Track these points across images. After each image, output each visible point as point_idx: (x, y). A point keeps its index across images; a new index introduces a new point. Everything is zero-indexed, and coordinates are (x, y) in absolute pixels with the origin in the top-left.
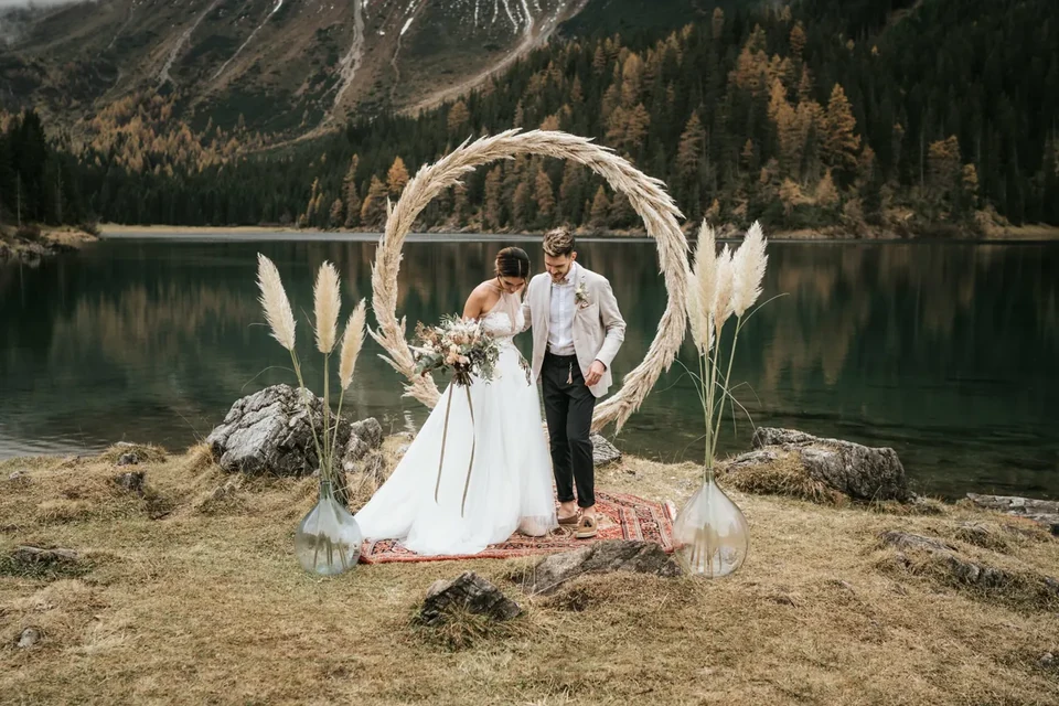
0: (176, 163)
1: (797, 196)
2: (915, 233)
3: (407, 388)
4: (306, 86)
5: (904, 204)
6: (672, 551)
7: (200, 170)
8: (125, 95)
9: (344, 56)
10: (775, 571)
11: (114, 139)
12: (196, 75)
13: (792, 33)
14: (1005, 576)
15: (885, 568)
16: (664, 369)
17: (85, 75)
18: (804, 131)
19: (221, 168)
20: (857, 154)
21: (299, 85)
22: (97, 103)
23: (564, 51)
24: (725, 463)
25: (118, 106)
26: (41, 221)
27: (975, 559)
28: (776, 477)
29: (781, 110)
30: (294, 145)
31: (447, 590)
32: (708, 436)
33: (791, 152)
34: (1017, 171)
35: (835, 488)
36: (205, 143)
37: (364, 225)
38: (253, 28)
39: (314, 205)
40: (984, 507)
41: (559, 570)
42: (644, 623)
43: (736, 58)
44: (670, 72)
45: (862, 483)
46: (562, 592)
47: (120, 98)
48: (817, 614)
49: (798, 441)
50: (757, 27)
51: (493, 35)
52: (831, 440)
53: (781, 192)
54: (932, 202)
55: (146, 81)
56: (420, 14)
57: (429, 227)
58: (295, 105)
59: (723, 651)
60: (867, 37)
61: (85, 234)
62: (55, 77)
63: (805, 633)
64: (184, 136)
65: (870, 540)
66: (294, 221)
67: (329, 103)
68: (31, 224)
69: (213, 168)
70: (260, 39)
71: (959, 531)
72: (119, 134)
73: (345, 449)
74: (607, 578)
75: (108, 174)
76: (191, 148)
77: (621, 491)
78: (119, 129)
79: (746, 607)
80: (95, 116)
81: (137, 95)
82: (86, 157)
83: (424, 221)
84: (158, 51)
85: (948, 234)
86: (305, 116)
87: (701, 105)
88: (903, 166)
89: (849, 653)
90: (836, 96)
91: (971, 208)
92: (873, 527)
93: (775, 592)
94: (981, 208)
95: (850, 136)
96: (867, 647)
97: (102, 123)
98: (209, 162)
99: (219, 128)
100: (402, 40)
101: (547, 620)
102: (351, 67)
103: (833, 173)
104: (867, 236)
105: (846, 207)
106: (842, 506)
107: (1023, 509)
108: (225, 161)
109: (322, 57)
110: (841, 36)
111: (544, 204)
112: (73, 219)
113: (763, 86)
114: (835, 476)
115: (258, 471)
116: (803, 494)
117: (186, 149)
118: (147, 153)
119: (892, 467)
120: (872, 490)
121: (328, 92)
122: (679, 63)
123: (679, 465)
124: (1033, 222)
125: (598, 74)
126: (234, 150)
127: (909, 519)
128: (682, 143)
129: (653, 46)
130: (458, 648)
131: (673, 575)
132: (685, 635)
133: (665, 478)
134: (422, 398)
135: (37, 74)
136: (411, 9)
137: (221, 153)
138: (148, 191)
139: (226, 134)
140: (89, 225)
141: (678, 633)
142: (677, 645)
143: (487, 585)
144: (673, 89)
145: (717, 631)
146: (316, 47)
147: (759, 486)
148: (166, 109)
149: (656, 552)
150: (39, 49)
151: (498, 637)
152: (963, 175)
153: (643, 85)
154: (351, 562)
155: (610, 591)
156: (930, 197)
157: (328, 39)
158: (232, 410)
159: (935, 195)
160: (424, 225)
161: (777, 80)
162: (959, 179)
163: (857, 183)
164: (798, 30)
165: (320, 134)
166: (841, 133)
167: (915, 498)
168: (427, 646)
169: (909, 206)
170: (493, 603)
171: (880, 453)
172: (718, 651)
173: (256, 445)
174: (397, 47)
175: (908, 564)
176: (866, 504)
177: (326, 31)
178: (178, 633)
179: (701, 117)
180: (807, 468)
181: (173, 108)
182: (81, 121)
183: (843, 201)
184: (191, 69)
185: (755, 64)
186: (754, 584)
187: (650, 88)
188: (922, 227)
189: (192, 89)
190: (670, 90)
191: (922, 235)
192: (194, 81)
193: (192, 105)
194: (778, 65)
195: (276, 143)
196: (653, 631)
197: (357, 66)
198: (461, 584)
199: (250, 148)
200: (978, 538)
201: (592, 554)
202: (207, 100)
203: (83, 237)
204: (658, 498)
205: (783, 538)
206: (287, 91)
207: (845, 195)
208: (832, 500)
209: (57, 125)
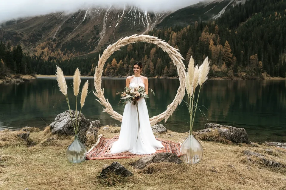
0: (57, 59)
1: (217, 69)
2: (247, 79)
3: (104, 109)
4: (91, 40)
5: (244, 71)
6: (180, 156)
7: (63, 61)
8: (44, 42)
9: (101, 32)
10: (211, 162)
11: (41, 53)
12: (62, 37)
13: (215, 28)
14: (280, 164)
15: (244, 161)
16: (179, 104)
17: (34, 37)
18: (218, 53)
19: (68, 61)
20: (232, 58)
21: (89, 40)
22: (37, 44)
23: (157, 32)
24: (197, 132)
25: (42, 45)
26: (21, 73)
27: (270, 159)
28: (211, 137)
29: (212, 47)
30: (88, 55)
31: (108, 167)
32: (191, 121)
33: (215, 58)
34: (272, 63)
35: (228, 139)
36: (64, 54)
37: (105, 75)
38: (77, 25)
39: (92, 70)
40: (270, 145)
41: (145, 161)
42: (170, 178)
43: (201, 34)
44: (184, 37)
45: (236, 138)
46: (145, 168)
47: (42, 43)
48: (224, 175)
49: (217, 127)
50: (206, 26)
51: (139, 28)
52: (227, 126)
53: (212, 68)
54: (251, 71)
55: (49, 38)
56: (120, 22)
57: (122, 76)
58: (88, 45)
59: (195, 187)
60: (234, 29)
61: (32, 77)
62: (26, 37)
63: (220, 181)
64: (59, 52)
65: (239, 153)
66: (87, 74)
67: (97, 45)
68: (18, 74)
69: (66, 61)
70: (79, 28)
71: (265, 151)
72: (42, 52)
73: (88, 128)
74: (160, 164)
75: (39, 62)
76: (61, 55)
77: (166, 140)
78: (42, 50)
79: (202, 173)
80: (36, 47)
81: (47, 42)
82: (33, 57)
83: (121, 75)
84: (53, 31)
85: (255, 79)
86: (90, 48)
87: (192, 46)
88: (244, 62)
89: (234, 187)
90: (226, 44)
91: (261, 73)
92: (240, 150)
93: (211, 168)
94: (263, 72)
95: (230, 54)
96: (240, 185)
97: (38, 49)
98: (65, 59)
99: (68, 51)
100: (116, 28)
101: (140, 177)
102: (103, 35)
103: (225, 64)
104: (234, 79)
105: (229, 72)
106: (230, 145)
107: (281, 146)
108: (69, 59)
109: (95, 33)
110: (227, 29)
111: (152, 70)
112: (29, 73)
113: (208, 41)
114: (228, 136)
115: (62, 134)
116: (219, 141)
117: (60, 56)
118: (49, 57)
119: (244, 134)
120: (239, 140)
121: (96, 41)
122: (186, 35)
123: (184, 133)
124: (277, 76)
125: (166, 38)
126: (72, 56)
127: (250, 148)
128: (187, 55)
129: (180, 31)
130: (111, 186)
131: (180, 163)
132: (183, 182)
133: (180, 137)
134: (108, 112)
135: (21, 36)
136: (118, 21)
137: (69, 57)
138: (49, 66)
139: (70, 52)
140: (33, 75)
141: (181, 181)
142: (180, 185)
143: (121, 166)
144: (185, 41)
145: (193, 180)
146: (94, 30)
147: (206, 139)
148: (54, 46)
149: (175, 156)
150: (21, 30)
151: (124, 182)
152: (258, 64)
153: (177, 41)
154: (84, 159)
155: (160, 168)
156: (250, 69)
157: (97, 28)
158: (57, 117)
159: (251, 69)
160: (121, 76)
161: (211, 39)
162: (258, 65)
163: (232, 66)
164: (217, 27)
165: (94, 52)
166: (227, 53)
167: (251, 143)
168: (101, 185)
169: (245, 72)
170: (123, 171)
171: (241, 130)
172: (193, 187)
173: (62, 126)
174: (114, 30)
175: (251, 160)
176: (237, 144)
177: (96, 26)
178: (22, 181)
179: (192, 49)
180: (220, 134)
181: (56, 45)
182: (32, 48)
183: (228, 70)
184: (61, 35)
185: (206, 35)
186: (205, 166)
187: (179, 41)
188: (248, 77)
189: (61, 40)
190: (184, 42)
191: (248, 79)
192: (62, 38)
193: (61, 44)
194: (212, 36)
195: (83, 54)
196: (173, 180)
197: (104, 35)
198: (112, 165)
199: (76, 55)
200: (270, 153)
201: (155, 157)
202: (65, 43)
203: (32, 78)
204: (177, 142)
205: (213, 153)
206: (86, 41)
207: (229, 69)
208: (227, 143)
209: (26, 49)
